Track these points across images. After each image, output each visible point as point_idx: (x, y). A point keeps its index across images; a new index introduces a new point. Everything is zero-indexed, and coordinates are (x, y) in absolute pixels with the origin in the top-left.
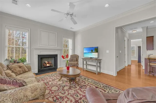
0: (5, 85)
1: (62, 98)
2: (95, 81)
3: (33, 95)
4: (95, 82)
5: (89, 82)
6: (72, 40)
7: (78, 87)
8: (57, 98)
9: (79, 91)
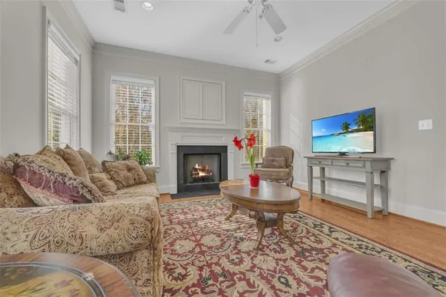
0: (39, 189)
1: (229, 276)
2: (366, 240)
3: (104, 237)
4: (364, 244)
5: (337, 239)
6: (270, 102)
7: (290, 252)
8: (212, 272)
9: (294, 266)
